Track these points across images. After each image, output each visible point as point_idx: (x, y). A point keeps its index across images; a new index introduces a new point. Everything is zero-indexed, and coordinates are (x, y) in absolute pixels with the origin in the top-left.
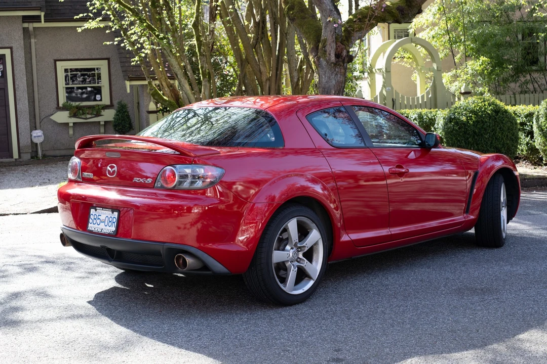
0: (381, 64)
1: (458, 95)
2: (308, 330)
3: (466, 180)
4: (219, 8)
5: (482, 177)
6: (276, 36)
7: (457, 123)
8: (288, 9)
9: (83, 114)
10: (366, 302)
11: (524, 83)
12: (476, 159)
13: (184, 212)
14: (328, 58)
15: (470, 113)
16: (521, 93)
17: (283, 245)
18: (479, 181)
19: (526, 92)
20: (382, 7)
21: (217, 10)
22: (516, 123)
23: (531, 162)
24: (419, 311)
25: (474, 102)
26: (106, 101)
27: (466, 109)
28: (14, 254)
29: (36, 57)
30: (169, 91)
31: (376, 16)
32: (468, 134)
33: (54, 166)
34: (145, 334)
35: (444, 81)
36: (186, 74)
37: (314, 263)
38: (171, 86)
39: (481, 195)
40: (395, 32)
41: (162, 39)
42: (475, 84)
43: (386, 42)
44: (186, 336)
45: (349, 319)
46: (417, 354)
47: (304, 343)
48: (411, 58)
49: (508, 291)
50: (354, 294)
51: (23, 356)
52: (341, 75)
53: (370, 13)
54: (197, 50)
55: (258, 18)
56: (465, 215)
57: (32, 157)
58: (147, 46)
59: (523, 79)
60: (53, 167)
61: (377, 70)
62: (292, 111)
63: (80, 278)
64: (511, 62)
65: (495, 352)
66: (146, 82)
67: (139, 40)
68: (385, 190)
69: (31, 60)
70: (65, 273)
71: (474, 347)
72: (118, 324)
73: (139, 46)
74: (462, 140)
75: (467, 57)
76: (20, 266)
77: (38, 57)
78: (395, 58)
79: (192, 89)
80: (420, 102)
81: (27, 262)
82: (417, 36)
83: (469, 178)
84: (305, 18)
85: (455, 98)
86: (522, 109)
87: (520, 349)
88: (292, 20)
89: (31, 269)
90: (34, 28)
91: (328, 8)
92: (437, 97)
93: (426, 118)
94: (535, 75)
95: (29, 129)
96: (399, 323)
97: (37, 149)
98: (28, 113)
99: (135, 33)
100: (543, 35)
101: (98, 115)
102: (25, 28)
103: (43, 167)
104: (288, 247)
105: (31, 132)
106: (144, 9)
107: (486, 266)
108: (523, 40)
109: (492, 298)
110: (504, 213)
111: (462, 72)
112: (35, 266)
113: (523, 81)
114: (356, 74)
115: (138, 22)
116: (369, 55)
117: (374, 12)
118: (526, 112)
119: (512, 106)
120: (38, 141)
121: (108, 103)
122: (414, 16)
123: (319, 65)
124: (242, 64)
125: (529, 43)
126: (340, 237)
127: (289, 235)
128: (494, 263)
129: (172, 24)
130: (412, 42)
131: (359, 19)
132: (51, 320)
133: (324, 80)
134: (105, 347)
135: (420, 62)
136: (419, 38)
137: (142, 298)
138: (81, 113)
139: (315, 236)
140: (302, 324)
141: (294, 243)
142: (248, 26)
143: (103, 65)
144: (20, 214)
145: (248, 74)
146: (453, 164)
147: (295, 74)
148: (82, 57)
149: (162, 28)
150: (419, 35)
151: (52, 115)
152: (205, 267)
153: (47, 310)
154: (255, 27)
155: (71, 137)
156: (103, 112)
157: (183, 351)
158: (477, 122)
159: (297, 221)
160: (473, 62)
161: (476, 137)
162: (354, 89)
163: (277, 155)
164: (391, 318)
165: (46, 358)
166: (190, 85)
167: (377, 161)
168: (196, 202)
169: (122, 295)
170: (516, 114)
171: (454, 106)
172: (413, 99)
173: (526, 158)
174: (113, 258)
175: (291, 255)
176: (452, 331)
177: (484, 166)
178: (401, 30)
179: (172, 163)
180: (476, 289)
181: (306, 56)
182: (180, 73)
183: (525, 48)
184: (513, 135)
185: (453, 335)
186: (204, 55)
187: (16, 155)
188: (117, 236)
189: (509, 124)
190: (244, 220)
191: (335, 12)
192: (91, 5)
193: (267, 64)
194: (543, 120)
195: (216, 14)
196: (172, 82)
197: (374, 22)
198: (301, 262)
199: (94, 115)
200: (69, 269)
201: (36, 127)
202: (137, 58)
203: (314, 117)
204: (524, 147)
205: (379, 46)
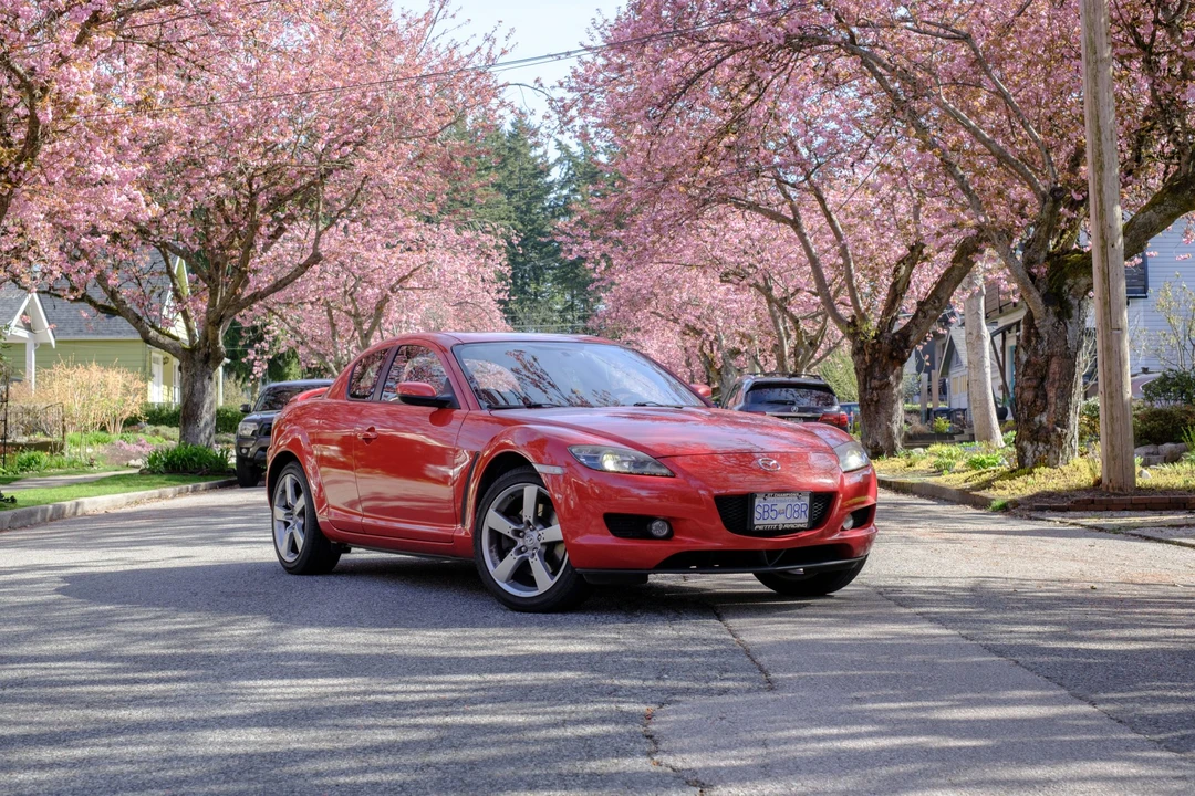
18: (477, 471)
56: (459, 527)
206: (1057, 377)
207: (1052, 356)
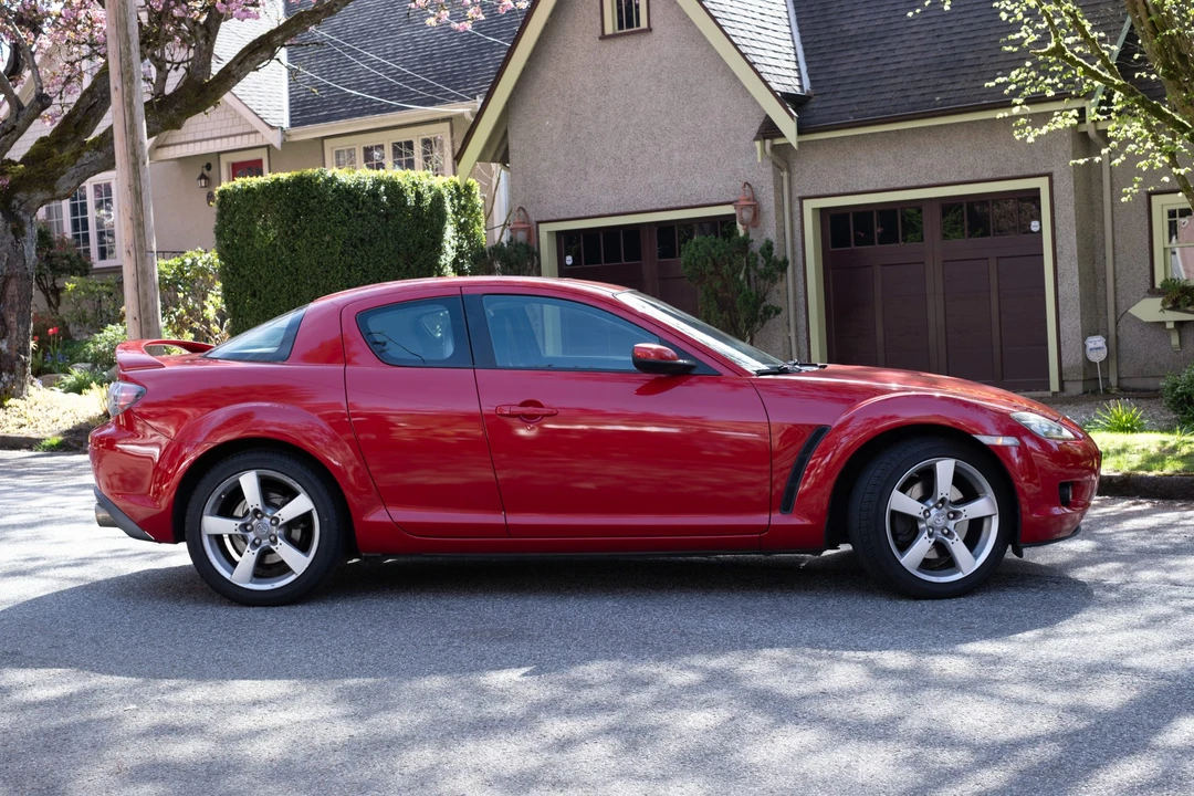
29: (1112, 189)
56: (776, 514)
57: (1087, 390)
69: (1103, 195)
77: (1116, 188)
95: (1081, 334)
97: (1095, 373)
98: (1078, 302)
105: (1084, 339)
120: (1098, 356)
126: (362, 514)
138: (1189, 301)
151: (1134, 304)
155: (1177, 353)
159: (259, 476)
187: (1054, 386)
201: (1092, 331)
206: (17, 300)
207: (12, 277)
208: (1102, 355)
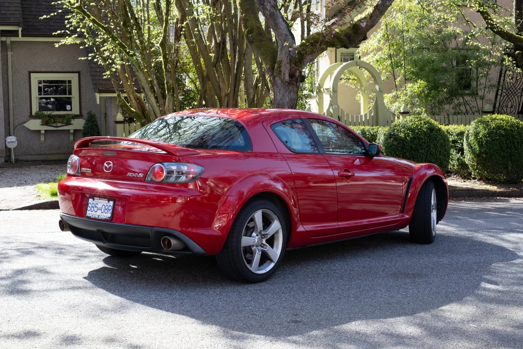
0: (328, 84)
1: (397, 115)
2: (271, 301)
3: (403, 186)
4: (183, 29)
5: (416, 183)
6: (235, 56)
7: (396, 139)
8: (247, 32)
9: (55, 122)
10: (318, 281)
11: (457, 105)
12: (411, 167)
13: (169, 202)
14: (282, 78)
15: (408, 131)
16: (455, 114)
17: (250, 232)
18: (413, 186)
19: (459, 113)
20: (332, 34)
21: (182, 31)
22: (448, 141)
23: (461, 176)
24: (361, 289)
25: (411, 121)
26: (76, 111)
27: (404, 127)
28: (10, 241)
29: (12, 69)
30: (136, 103)
31: (326, 41)
32: (406, 149)
33: (27, 169)
34: (137, 301)
35: (385, 101)
36: (152, 88)
37: (275, 248)
38: (138, 99)
39: (415, 199)
40: (341, 55)
41: (132, 56)
42: (413, 104)
43: (333, 64)
44: (171, 303)
45: (304, 293)
46: (359, 318)
47: (268, 310)
48: (356, 80)
49: (435, 276)
50: (308, 276)
51: (39, 315)
52: (294, 93)
53: (321, 38)
54: (163, 67)
55: (219, 39)
56: (401, 214)
57: (6, 161)
58: (118, 61)
59: (456, 101)
60: (27, 171)
61: (325, 90)
62: (257, 122)
63: (73, 260)
64: (446, 85)
65: (422, 318)
66: (115, 95)
67: (110, 56)
68: (335, 191)
69: (8, 71)
70: (58, 256)
71: (406, 314)
72: (112, 294)
73: (111, 61)
74: (400, 154)
75: (407, 80)
76: (18, 250)
77: (14, 68)
78: (341, 79)
79: (157, 102)
80: (363, 120)
81: (23, 248)
82: (362, 59)
83: (405, 184)
84: (263, 41)
85: (395, 117)
86: (454, 128)
87: (441, 316)
88: (251, 42)
89: (29, 253)
90: (11, 41)
91: (284, 32)
92: (379, 115)
93: (368, 134)
94: (467, 98)
95: (4, 135)
96: (345, 297)
97: (10, 153)
98: (3, 120)
99: (107, 49)
100: (475, 61)
101: (68, 124)
102: (3, 41)
103: (18, 170)
104: (254, 234)
105: (6, 137)
106: (115, 28)
107: (417, 257)
108: (457, 66)
109: (421, 281)
110: (434, 215)
111: (401, 93)
112: (31, 250)
113: (456, 104)
114: (305, 92)
115: (110, 39)
116: (318, 76)
117: (324, 37)
118: (458, 131)
119: (445, 125)
120: (12, 146)
121: (78, 113)
122: (360, 42)
123: (274, 83)
124: (203, 81)
125: (463, 69)
126: (296, 228)
127: (255, 224)
128: (425, 255)
129: (141, 42)
130: (357, 64)
131: (311, 43)
132: (56, 290)
133: (279, 98)
134: (105, 310)
135: (364, 83)
136: (363, 62)
137: (129, 276)
138: (53, 121)
139: (276, 225)
140: (265, 296)
141: (259, 231)
142: (209, 46)
143: (74, 78)
144: (3, 210)
145: (208, 89)
146: (392, 171)
147: (251, 91)
148: (54, 70)
149: (132, 46)
150: (364, 59)
151: (25, 122)
152: (186, 248)
153: (50, 283)
154: (216, 47)
155: (42, 144)
156: (73, 121)
157: (170, 314)
158: (414, 138)
159: (262, 213)
160: (411, 85)
161: (412, 152)
162: (303, 107)
163: (241, 157)
164: (338, 293)
165: (58, 317)
166: (156, 98)
167: (329, 165)
168: (180, 194)
169: (111, 273)
170: (448, 133)
171: (394, 124)
172: (357, 117)
173: (457, 173)
174: (107, 240)
175: (256, 241)
176: (388, 303)
177: (418, 173)
178: (347, 53)
179: (161, 161)
180: (409, 274)
181: (263, 75)
182: (147, 87)
183: (459, 74)
184: (445, 151)
185: (388, 306)
186: (169, 71)
188: (113, 221)
189: (442, 141)
190: (219, 211)
191: (290, 37)
192: (68, 23)
193: (226, 81)
194: (472, 139)
195: (181, 35)
196: (138, 95)
197: (324, 46)
198: (265, 247)
199: (65, 123)
200: (60, 253)
201: (10, 133)
202: (108, 73)
203: (277, 127)
204: (455, 163)
205: (327, 68)
208: (15, 145)
